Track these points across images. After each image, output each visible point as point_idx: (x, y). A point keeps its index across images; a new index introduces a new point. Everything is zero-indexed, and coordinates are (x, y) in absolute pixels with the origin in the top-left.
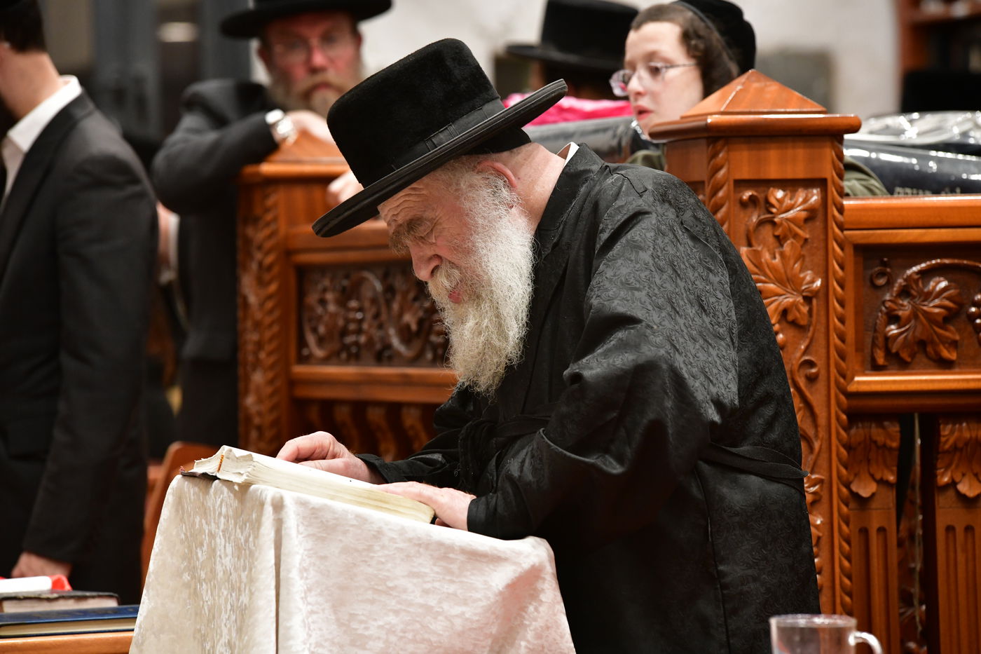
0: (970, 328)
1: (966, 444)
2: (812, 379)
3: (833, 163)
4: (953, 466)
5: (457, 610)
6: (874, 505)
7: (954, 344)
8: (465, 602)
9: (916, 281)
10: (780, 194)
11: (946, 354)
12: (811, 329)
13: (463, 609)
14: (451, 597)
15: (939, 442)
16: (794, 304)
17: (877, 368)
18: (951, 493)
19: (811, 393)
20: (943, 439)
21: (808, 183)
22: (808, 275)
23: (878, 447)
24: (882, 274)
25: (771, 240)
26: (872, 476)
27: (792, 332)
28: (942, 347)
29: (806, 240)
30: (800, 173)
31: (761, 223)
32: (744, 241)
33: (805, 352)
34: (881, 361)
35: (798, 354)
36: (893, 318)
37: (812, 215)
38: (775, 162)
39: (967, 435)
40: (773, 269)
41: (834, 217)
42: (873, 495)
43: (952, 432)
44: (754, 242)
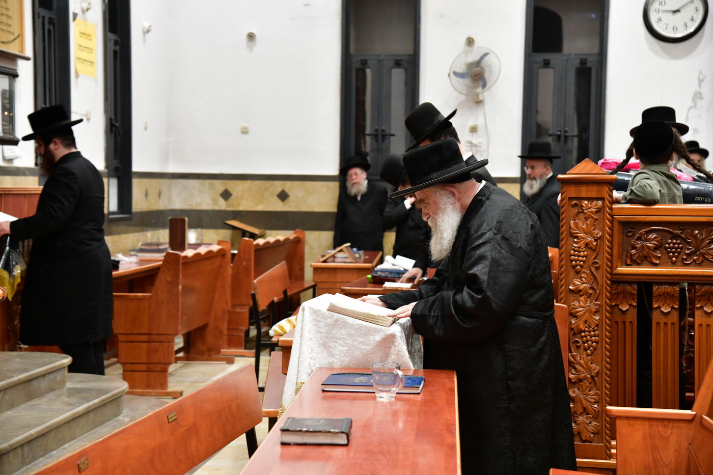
0: (665, 252)
1: (663, 294)
2: (597, 268)
3: (607, 192)
4: (659, 301)
5: (364, 347)
6: (628, 313)
7: (659, 258)
8: (367, 345)
9: (644, 235)
10: (586, 202)
11: (655, 261)
12: (597, 250)
13: (367, 347)
14: (361, 343)
15: (652, 292)
16: (591, 242)
17: (628, 265)
18: (658, 310)
19: (596, 273)
20: (654, 291)
21: (598, 199)
22: (596, 231)
23: (629, 293)
24: (630, 232)
25: (583, 218)
26: (627, 303)
27: (590, 251)
28: (653, 258)
29: (596, 219)
30: (594, 196)
31: (579, 213)
32: (573, 218)
33: (595, 259)
34: (628, 263)
35: (592, 259)
36: (634, 248)
37: (599, 210)
38: (584, 192)
39: (663, 290)
40: (583, 229)
41: (607, 211)
42: (627, 310)
43: (658, 289)
44: (576, 219)
